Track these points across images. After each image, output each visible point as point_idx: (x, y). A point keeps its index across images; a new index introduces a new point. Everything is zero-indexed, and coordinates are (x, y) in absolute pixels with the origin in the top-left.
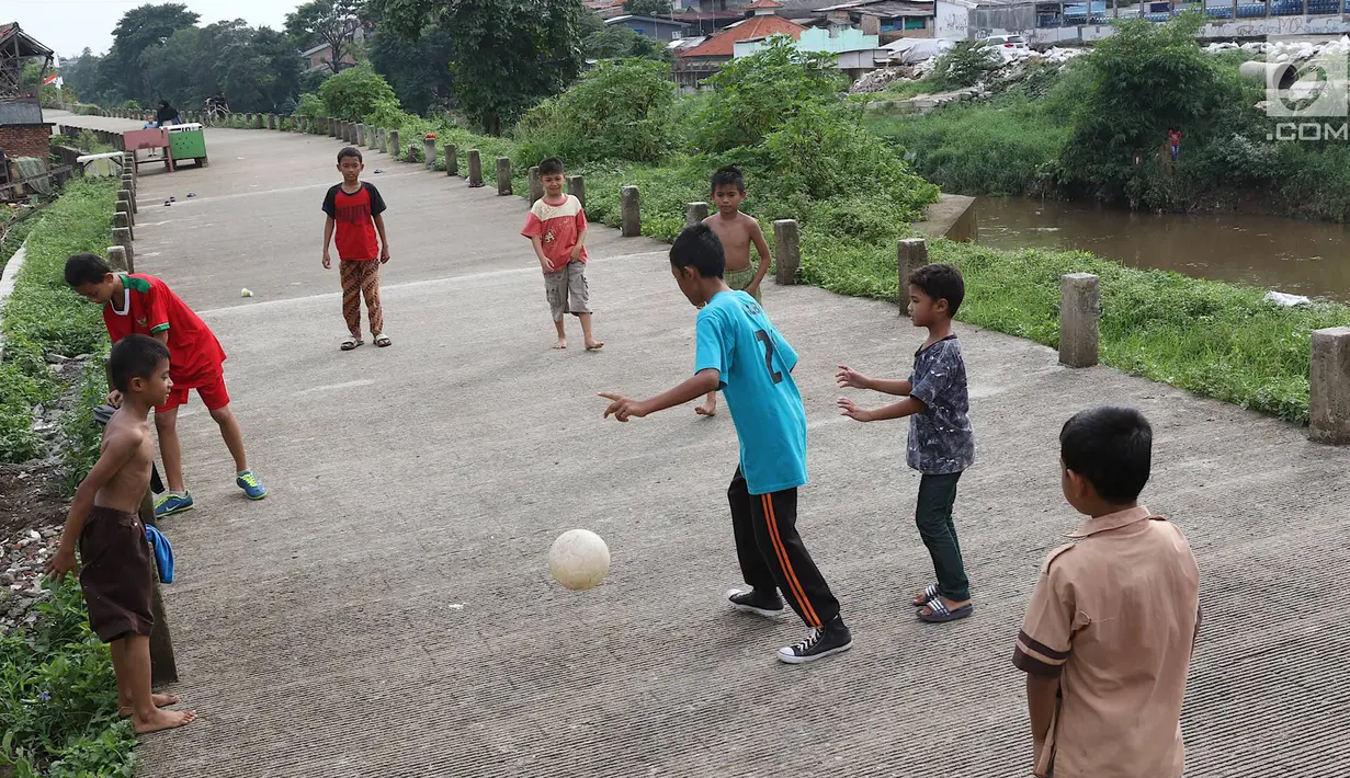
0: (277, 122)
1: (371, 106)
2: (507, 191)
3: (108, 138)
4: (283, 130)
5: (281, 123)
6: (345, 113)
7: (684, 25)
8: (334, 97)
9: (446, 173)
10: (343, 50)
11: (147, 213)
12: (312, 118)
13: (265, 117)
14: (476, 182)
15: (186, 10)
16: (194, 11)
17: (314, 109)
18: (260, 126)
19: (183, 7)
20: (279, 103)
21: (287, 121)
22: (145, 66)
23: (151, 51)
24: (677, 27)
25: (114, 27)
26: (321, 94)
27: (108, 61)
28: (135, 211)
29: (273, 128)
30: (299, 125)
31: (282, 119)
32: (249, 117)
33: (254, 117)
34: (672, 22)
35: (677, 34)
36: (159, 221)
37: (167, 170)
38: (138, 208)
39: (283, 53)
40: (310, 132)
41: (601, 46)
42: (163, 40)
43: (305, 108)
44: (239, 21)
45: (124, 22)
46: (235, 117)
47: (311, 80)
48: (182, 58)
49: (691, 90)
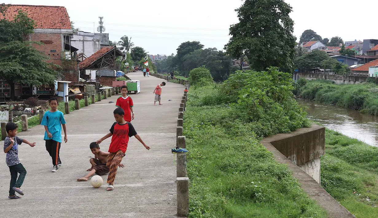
7: (359, 59)
10: (244, 60)
15: (200, 44)
16: (202, 44)
19: (199, 43)
20: (223, 76)
22: (185, 60)
23: (187, 56)
24: (356, 60)
25: (177, 48)
27: (175, 58)
34: (355, 58)
35: (356, 63)
39: (226, 59)
41: (325, 65)
42: (191, 53)
44: (215, 49)
45: (180, 46)
47: (233, 69)
48: (196, 58)
49: (352, 82)
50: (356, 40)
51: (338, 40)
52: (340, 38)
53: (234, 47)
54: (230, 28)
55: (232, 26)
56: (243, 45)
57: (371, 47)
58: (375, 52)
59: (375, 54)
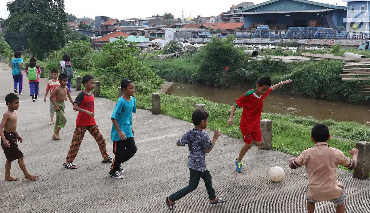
1: (4, 51)
2: (43, 76)
7: (96, 32)
24: (94, 33)
34: (93, 31)
35: (94, 35)
41: (72, 37)
49: (97, 51)
50: (85, 17)
51: (72, 17)
52: (74, 15)
53: (15, 21)
54: (7, 4)
55: (9, 3)
56: (24, 20)
57: (102, 23)
58: (107, 26)
59: (107, 28)
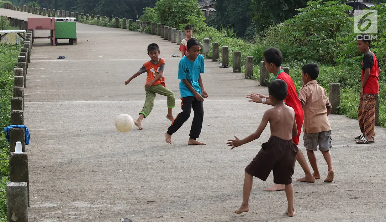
0: (128, 25)
1: (187, 18)
2: (238, 70)
3: (16, 23)
4: (131, 30)
5: (130, 25)
6: (170, 22)
8: (164, 12)
9: (212, 60)
11: (36, 63)
12: (149, 23)
13: (121, 20)
14: (225, 64)
17: (151, 18)
18: (117, 26)
21: (134, 24)
26: (156, 8)
28: (29, 62)
29: (125, 28)
30: (141, 27)
31: (131, 23)
32: (111, 19)
33: (114, 20)
36: (42, 67)
37: (51, 44)
38: (31, 61)
40: (147, 33)
43: (147, 17)
46: (101, 18)
